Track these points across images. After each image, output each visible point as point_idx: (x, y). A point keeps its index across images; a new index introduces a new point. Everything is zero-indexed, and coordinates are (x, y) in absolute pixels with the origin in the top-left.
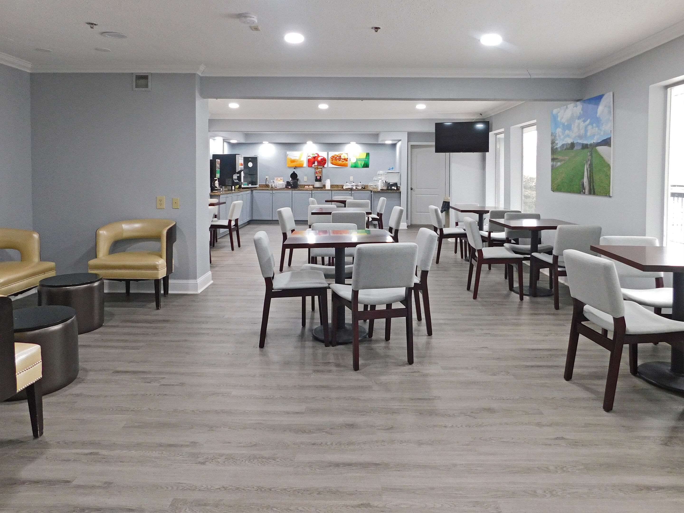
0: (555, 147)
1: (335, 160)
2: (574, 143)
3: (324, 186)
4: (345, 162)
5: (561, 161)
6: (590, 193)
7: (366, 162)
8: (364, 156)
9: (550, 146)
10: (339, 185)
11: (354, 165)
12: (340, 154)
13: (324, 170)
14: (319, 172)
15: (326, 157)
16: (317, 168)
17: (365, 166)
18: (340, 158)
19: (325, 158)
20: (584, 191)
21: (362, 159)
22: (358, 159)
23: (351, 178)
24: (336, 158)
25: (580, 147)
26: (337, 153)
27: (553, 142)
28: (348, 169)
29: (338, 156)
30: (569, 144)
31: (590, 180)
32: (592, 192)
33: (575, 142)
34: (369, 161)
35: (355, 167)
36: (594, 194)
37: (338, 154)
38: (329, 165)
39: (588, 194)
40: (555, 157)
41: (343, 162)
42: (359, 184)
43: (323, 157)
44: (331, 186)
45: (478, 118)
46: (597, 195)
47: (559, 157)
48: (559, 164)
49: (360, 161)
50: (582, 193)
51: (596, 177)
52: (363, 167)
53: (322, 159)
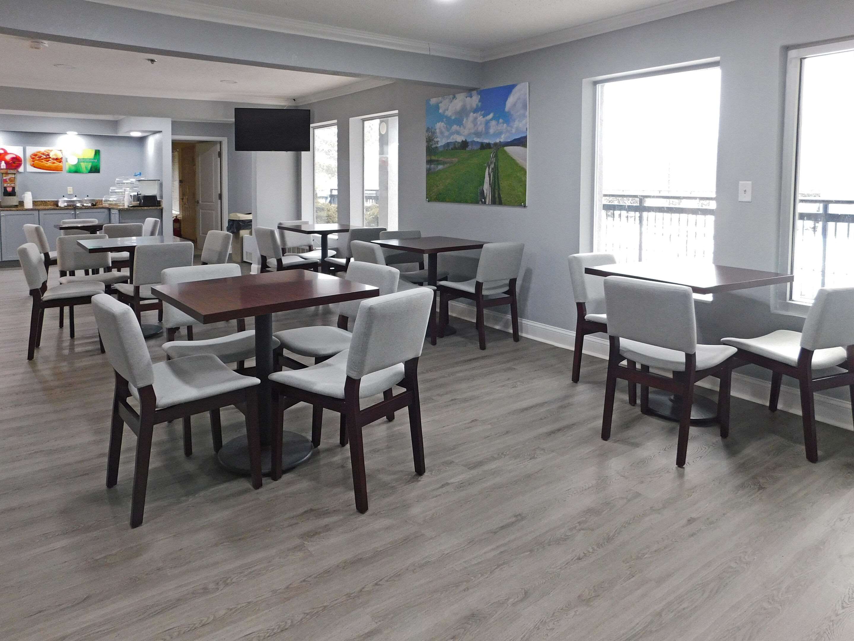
0: (433, 146)
1: (39, 160)
2: (468, 142)
3: (21, 203)
4: (57, 164)
5: (444, 163)
6: (494, 202)
7: (94, 164)
8: (90, 154)
9: (424, 145)
10: (48, 201)
11: (73, 169)
12: (49, 150)
13: (19, 177)
14: (10, 179)
15: (21, 155)
16: (7, 174)
17: (93, 169)
18: (48, 156)
19: (19, 157)
20: (483, 200)
21: (88, 159)
22: (81, 159)
23: (70, 190)
24: (41, 156)
25: (476, 147)
26: (42, 149)
27: (429, 140)
28: (64, 174)
29: (43, 154)
30: (459, 143)
31: (493, 187)
32: (497, 201)
33: (469, 140)
34: (99, 163)
35: (76, 172)
36: (501, 203)
37: (45, 151)
38: (27, 168)
39: (490, 203)
40: (433, 158)
41: (54, 163)
42: (86, 199)
43: (16, 155)
44: (33, 203)
45: (290, 104)
46: (505, 205)
47: (441, 159)
48: (440, 167)
49: (84, 162)
50: (480, 202)
51: (504, 184)
52: (90, 172)
53: (13, 159)
